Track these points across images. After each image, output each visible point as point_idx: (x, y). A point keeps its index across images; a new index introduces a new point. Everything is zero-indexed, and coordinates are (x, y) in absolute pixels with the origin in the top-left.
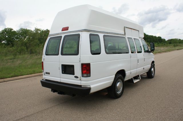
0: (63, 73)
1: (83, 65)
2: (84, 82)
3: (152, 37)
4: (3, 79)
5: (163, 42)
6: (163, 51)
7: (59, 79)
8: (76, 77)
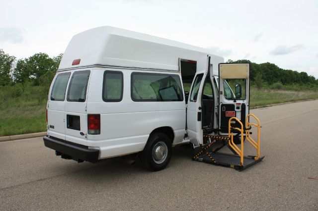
0: (68, 128)
1: (89, 116)
2: (90, 141)
3: (290, 73)
4: (8, 135)
5: (309, 83)
6: (301, 98)
7: (64, 135)
8: (82, 134)
